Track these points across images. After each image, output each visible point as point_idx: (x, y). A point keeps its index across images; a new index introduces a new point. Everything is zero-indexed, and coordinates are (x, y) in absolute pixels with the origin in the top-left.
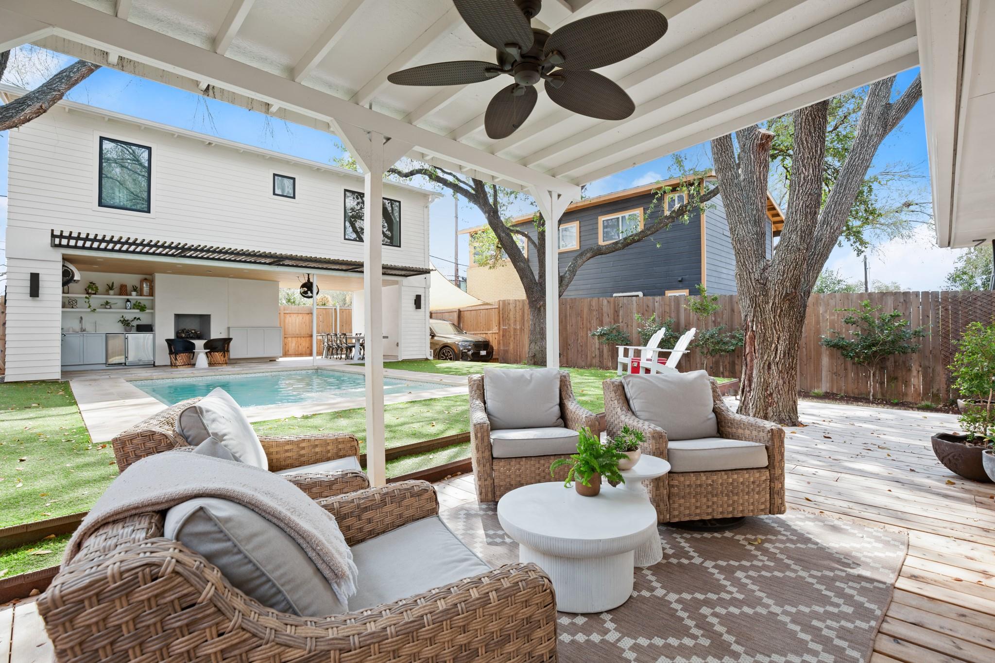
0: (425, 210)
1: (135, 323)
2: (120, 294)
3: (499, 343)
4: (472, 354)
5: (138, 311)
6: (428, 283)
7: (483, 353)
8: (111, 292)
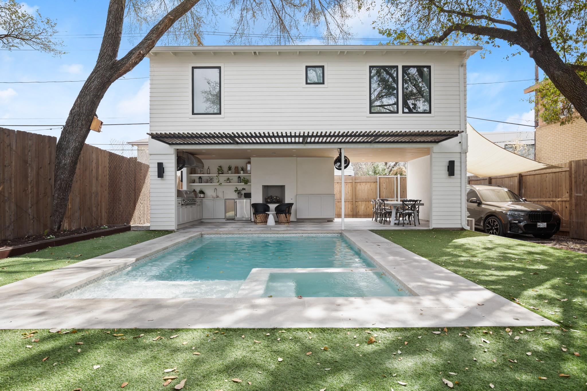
0: (462, 69)
1: (243, 192)
2: (235, 173)
3: (571, 214)
4: (525, 226)
5: (243, 184)
6: (464, 147)
7: (542, 225)
8: (230, 172)
